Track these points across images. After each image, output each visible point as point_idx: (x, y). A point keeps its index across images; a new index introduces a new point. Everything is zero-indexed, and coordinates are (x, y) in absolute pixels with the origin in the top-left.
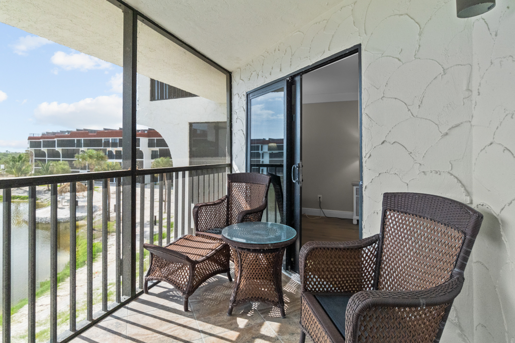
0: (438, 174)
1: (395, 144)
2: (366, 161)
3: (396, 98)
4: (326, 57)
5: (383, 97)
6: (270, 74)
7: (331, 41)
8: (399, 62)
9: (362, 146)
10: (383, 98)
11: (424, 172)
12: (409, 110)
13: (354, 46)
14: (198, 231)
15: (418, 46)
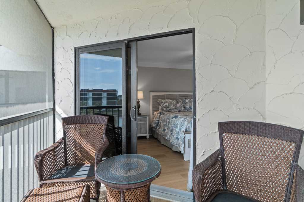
0: (248, 109)
1: (220, 92)
2: (198, 103)
3: (220, 65)
4: (164, 32)
5: (211, 63)
6: (106, 36)
7: (169, 22)
8: (222, 44)
9: (195, 94)
10: (211, 65)
11: (239, 109)
12: (229, 73)
13: (189, 29)
14: (43, 180)
15: (235, 37)
